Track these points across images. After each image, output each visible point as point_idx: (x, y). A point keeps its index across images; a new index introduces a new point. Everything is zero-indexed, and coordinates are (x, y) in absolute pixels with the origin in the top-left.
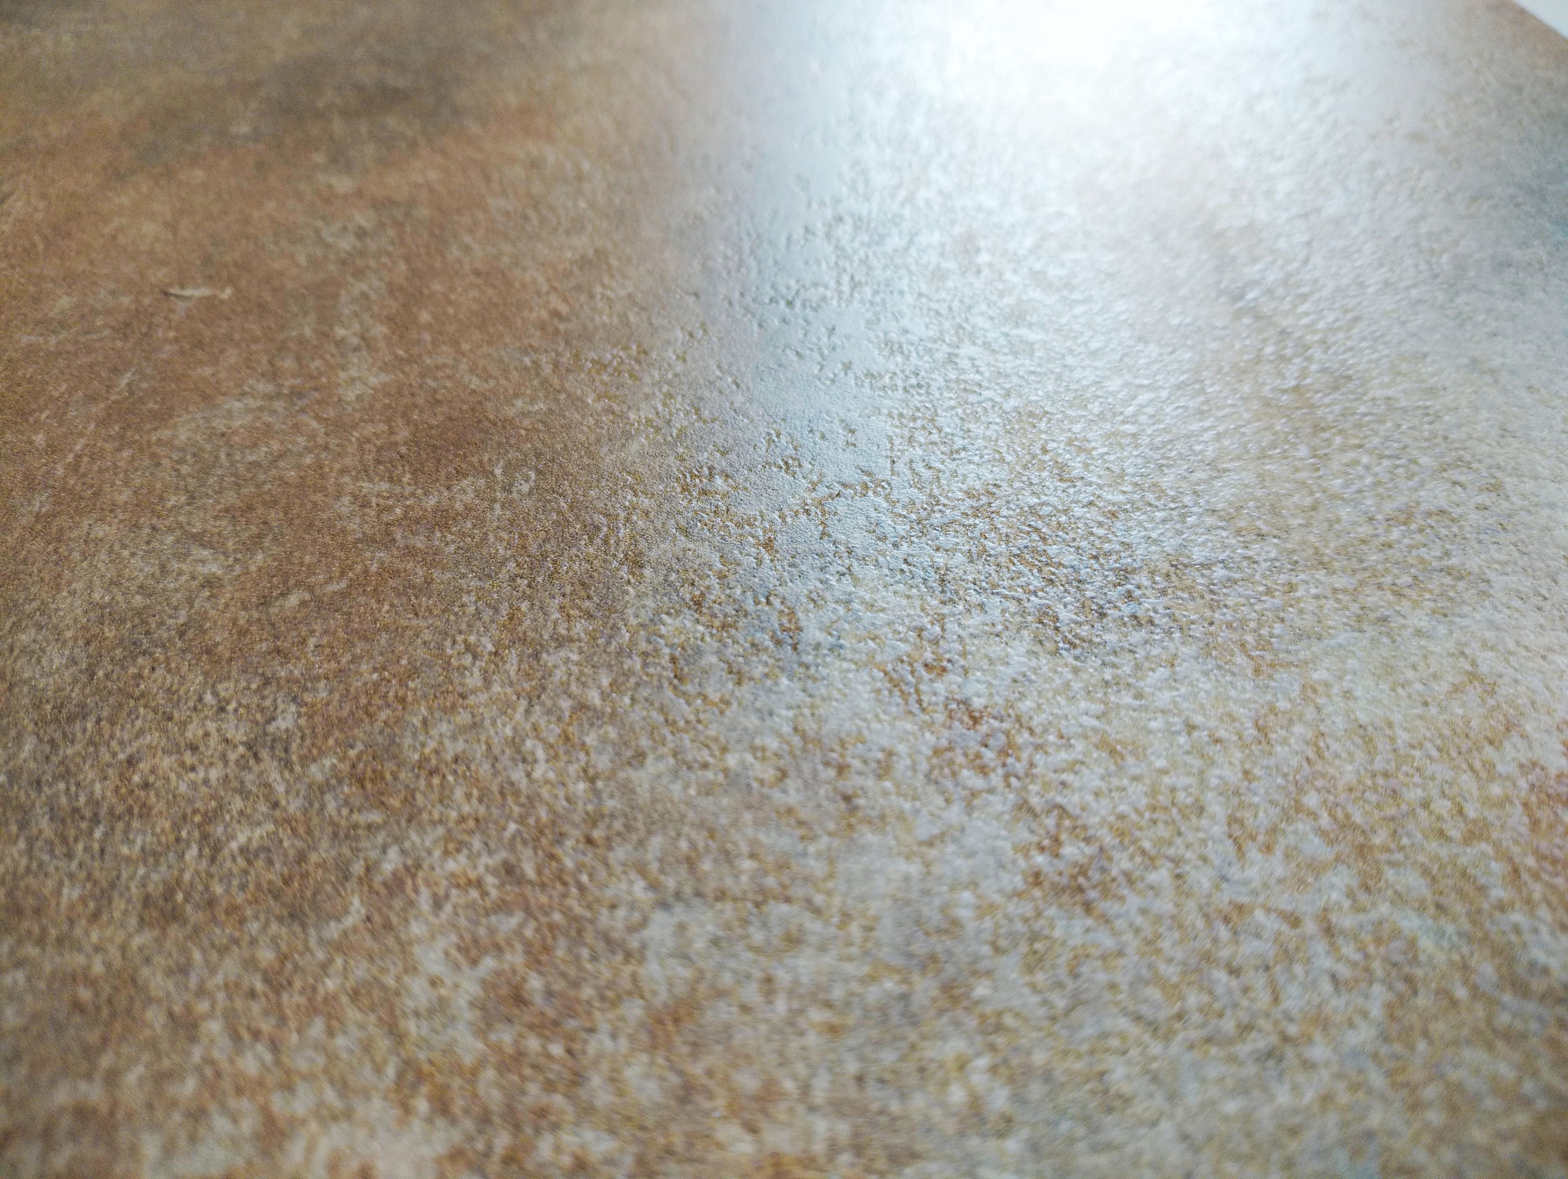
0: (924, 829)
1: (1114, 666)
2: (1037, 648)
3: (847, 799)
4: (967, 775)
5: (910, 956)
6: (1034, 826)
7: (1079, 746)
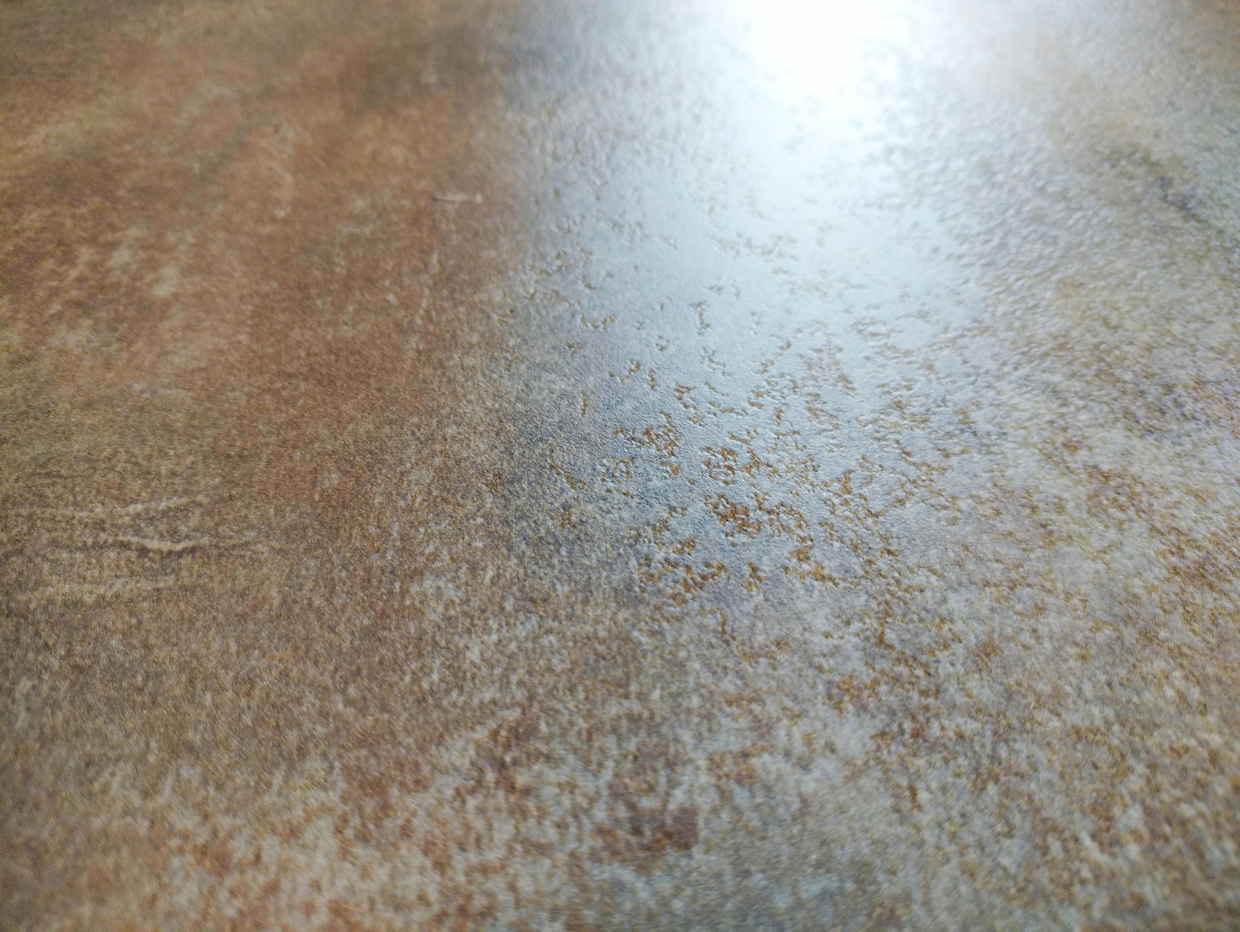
0: (1097, 544)
1: (1180, 445)
2: (1129, 434)
3: (1044, 526)
4: (1113, 511)
5: (1115, 615)
6: (1164, 541)
7: (1176, 493)
